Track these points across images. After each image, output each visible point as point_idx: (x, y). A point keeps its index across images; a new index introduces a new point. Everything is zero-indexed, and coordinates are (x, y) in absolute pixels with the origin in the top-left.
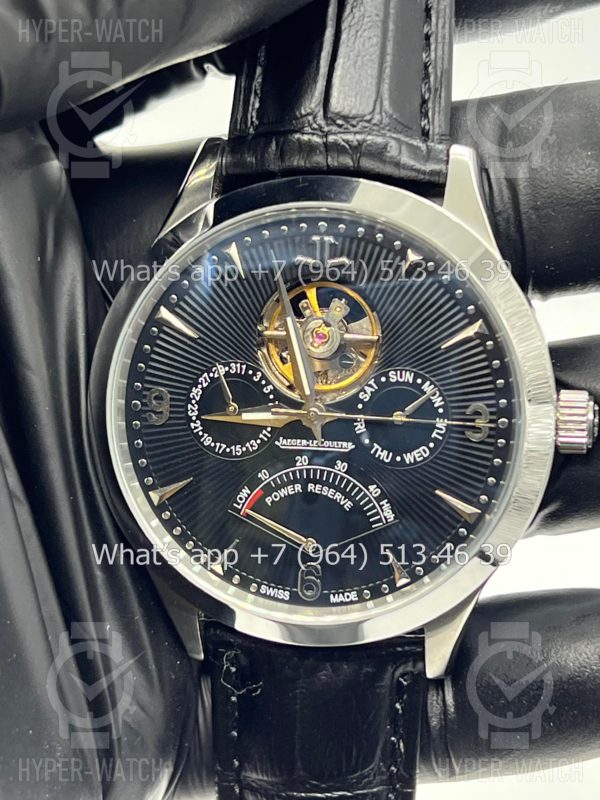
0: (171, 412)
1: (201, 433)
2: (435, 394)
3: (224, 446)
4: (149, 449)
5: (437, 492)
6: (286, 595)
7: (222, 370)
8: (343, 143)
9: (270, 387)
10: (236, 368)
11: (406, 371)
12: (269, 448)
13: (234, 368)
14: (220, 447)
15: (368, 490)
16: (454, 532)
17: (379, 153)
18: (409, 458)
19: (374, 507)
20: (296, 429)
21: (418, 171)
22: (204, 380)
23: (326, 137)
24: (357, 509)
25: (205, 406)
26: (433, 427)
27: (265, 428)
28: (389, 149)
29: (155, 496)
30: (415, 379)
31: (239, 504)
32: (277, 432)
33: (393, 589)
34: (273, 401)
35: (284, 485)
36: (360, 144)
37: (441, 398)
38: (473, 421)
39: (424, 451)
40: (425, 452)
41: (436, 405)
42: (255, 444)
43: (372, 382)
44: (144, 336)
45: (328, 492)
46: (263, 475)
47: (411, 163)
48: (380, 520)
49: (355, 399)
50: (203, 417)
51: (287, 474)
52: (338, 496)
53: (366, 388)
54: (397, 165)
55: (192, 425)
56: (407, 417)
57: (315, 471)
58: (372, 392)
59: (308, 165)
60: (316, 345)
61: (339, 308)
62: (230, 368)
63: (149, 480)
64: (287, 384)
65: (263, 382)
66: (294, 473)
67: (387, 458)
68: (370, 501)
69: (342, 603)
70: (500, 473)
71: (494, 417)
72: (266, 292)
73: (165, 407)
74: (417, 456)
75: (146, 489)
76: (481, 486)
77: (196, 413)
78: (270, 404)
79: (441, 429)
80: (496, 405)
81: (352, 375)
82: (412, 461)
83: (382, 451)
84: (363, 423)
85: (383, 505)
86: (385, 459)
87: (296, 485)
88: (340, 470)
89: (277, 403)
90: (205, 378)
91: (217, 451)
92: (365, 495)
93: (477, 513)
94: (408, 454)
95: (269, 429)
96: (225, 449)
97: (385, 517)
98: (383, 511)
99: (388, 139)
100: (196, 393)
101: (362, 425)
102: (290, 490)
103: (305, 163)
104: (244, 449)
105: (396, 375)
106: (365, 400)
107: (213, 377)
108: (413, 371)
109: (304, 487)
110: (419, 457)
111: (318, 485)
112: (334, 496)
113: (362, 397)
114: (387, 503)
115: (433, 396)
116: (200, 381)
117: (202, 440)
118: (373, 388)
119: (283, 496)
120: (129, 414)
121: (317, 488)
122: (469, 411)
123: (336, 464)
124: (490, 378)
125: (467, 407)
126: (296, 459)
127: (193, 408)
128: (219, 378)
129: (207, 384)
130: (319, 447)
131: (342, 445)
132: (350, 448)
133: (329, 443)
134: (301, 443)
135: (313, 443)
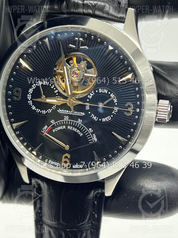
0: (22, 97)
1: (32, 105)
3: (40, 110)
4: (13, 109)
5: (113, 133)
8: (89, 4)
9: (57, 91)
11: (105, 89)
12: (55, 112)
14: (38, 110)
15: (89, 130)
16: (117, 147)
17: (102, 9)
18: (104, 120)
19: (90, 136)
23: (84, 1)
24: (84, 136)
25: (33, 96)
26: (113, 110)
27: (54, 105)
28: (105, 7)
29: (15, 125)
30: (108, 92)
31: (43, 131)
32: (58, 107)
34: (57, 96)
35: (59, 126)
36: (95, 5)
37: (116, 100)
38: (127, 109)
39: (109, 118)
40: (110, 119)
41: (115, 102)
42: (50, 110)
43: (93, 92)
44: (14, 69)
45: (75, 129)
46: (52, 122)
47: (114, 13)
48: (92, 141)
49: (86, 97)
50: (33, 99)
51: (61, 122)
52: (78, 131)
53: (91, 94)
54: (108, 13)
55: (29, 102)
56: (104, 105)
57: (71, 122)
58: (92, 96)
59: (77, 12)
60: (74, 77)
61: (83, 64)
63: (12, 120)
64: (64, 90)
65: (55, 89)
66: (63, 122)
67: (96, 119)
68: (89, 134)
69: (77, 169)
70: (135, 128)
71: (135, 108)
72: (58, 57)
73: (20, 95)
74: (107, 119)
75: (11, 123)
76: (128, 132)
77: (31, 98)
79: (116, 111)
80: (136, 104)
81: (86, 88)
82: (105, 121)
83: (94, 117)
84: (89, 106)
85: (93, 136)
86: (95, 120)
87: (64, 126)
88: (79, 122)
89: (59, 96)
90: (34, 86)
91: (37, 112)
92: (87, 132)
93: (126, 141)
94: (104, 119)
95: (56, 106)
96: (40, 111)
97: (94, 140)
98: (93, 138)
99: (106, 4)
100: (31, 91)
101: (88, 107)
102: (61, 128)
103: (75, 11)
104: (46, 112)
105: (101, 90)
106: (90, 98)
107: (37, 85)
108: (107, 89)
109: (67, 127)
110: (107, 120)
111: (71, 127)
112: (77, 131)
113: (89, 97)
114: (95, 135)
115: (114, 99)
116: (32, 86)
117: (32, 107)
118: (93, 94)
119: (59, 129)
120: (7, 96)
121: (71, 128)
122: (127, 105)
123: (78, 120)
124: (134, 94)
125: (126, 103)
126: (64, 117)
127: (29, 96)
128: (39, 86)
129: (35, 88)
130: (72, 113)
131: (81, 113)
132: (83, 115)
133: (76, 112)
134: (66, 111)
135: (70, 112)
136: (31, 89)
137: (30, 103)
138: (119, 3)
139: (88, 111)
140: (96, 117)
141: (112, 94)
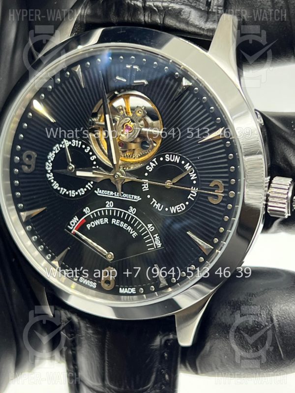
0: (36, 166)
1: (52, 181)
2: (192, 171)
3: (65, 190)
4: (23, 187)
5: (189, 233)
6: (94, 285)
7: (67, 144)
8: (155, 8)
9: (94, 157)
10: (76, 143)
11: (176, 155)
12: (90, 194)
13: (74, 143)
14: (63, 190)
15: (147, 227)
16: (196, 258)
18: (173, 210)
19: (150, 238)
20: (107, 184)
21: (200, 28)
22: (56, 148)
24: (140, 238)
26: (189, 192)
27: (90, 181)
29: (24, 215)
30: (180, 161)
31: (71, 226)
32: (96, 185)
33: (157, 289)
34: (95, 165)
35: (98, 218)
36: (165, 9)
37: (195, 175)
38: (213, 191)
39: (182, 206)
40: (183, 208)
41: (192, 178)
42: (83, 191)
43: (154, 160)
44: (24, 118)
45: (124, 225)
46: (86, 210)
48: (152, 246)
50: (55, 171)
51: (100, 211)
52: (129, 228)
53: (151, 163)
54: (187, 23)
55: (48, 175)
56: (174, 184)
57: (117, 211)
58: (154, 166)
59: (133, 20)
61: (140, 112)
62: (72, 143)
63: (21, 206)
65: (91, 153)
66: (104, 211)
67: (160, 208)
68: (148, 234)
69: (126, 294)
70: (227, 225)
71: (227, 190)
72: (96, 98)
73: (33, 162)
74: (178, 209)
75: (19, 211)
76: (215, 232)
77: (51, 168)
78: (94, 167)
79: (194, 194)
80: (229, 182)
82: (175, 212)
83: (157, 204)
84: (147, 185)
85: (155, 237)
86: (158, 209)
87: (105, 219)
88: (131, 213)
89: (97, 167)
91: (61, 192)
92: (145, 230)
93: (211, 248)
94: (173, 207)
95: (92, 183)
96: (66, 192)
97: (156, 245)
98: (155, 241)
99: (183, 7)
100: (51, 156)
101: (146, 186)
102: (101, 221)
103: (131, 19)
104: (77, 193)
106: (150, 171)
107: (62, 147)
108: (180, 156)
109: (110, 221)
110: (179, 210)
111: (118, 220)
112: (127, 228)
113: (148, 169)
114: (158, 236)
116: (54, 149)
117: (53, 185)
118: (155, 163)
119: (97, 224)
120: (12, 165)
121: (117, 222)
122: (212, 185)
123: (129, 209)
124: (226, 165)
125: (211, 182)
126: (107, 202)
127: (49, 165)
128: (65, 148)
129: (58, 151)
131: (134, 197)
132: (138, 200)
133: (126, 195)
134: (110, 193)
135: (116, 194)
137: (50, 176)
138: (208, 4)
139: (147, 193)
140: (159, 205)
141: (188, 164)
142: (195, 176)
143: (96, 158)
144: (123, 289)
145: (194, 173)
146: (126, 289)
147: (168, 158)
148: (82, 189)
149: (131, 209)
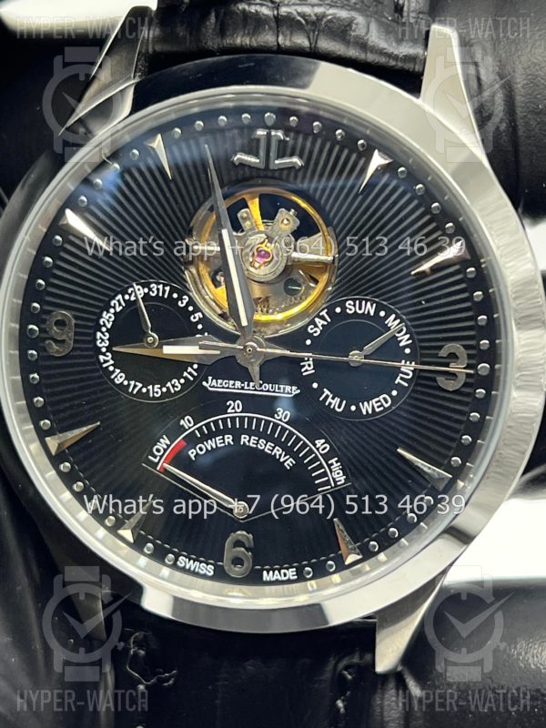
0: (75, 341)
1: (111, 368)
2: (402, 330)
3: (140, 385)
4: (48, 386)
5: (399, 450)
6: (210, 570)
7: (140, 292)
8: (299, 18)
9: (199, 315)
10: (158, 289)
11: (367, 301)
12: (194, 388)
13: (155, 290)
14: (135, 386)
15: (315, 445)
17: (341, 31)
18: (366, 408)
19: (321, 466)
20: (228, 367)
21: (390, 56)
22: (118, 303)
23: (278, 9)
24: (300, 467)
25: (117, 335)
26: (398, 370)
27: (192, 364)
28: (354, 26)
29: (53, 443)
30: (377, 312)
31: (155, 457)
32: (206, 371)
33: (341, 566)
34: (201, 332)
35: (211, 435)
36: (320, 18)
37: (408, 336)
38: (447, 365)
39: (385, 399)
40: (387, 402)
41: (401, 344)
42: (177, 384)
43: (324, 313)
44: (45, 246)
45: (265, 446)
46: (187, 422)
47: (383, 44)
48: (327, 483)
49: (303, 333)
50: (114, 349)
51: (216, 422)
52: (278, 451)
53: (317, 320)
54: (364, 46)
55: (102, 358)
56: (366, 357)
57: (250, 419)
58: (323, 326)
59: (255, 44)
60: (257, 265)
61: (286, 220)
62: (150, 289)
63: (45, 423)
64: (220, 312)
65: (191, 308)
66: (224, 420)
67: (339, 407)
68: (316, 459)
69: (277, 582)
70: (478, 430)
71: (473, 362)
72: (198, 198)
73: (69, 335)
74: (376, 405)
75: (42, 434)
76: (454, 445)
77: (107, 343)
78: (198, 336)
79: (408, 374)
80: (477, 347)
81: (299, 303)
82: (370, 412)
83: (333, 398)
84: (311, 363)
85: (332, 464)
86: (336, 408)
87: (226, 436)
88: (280, 420)
89: (206, 334)
90: (119, 301)
91: (130, 390)
92: (311, 452)
93: (447, 477)
94: (366, 403)
95: (195, 366)
96: (141, 389)
97: (334, 479)
98: (331, 472)
99: (354, 14)
100: (107, 319)
101: (309, 365)
102: (218, 442)
103: (250, 41)
104: (164, 390)
105: (354, 306)
106: (315, 335)
107: (129, 300)
108: (375, 302)
109: (236, 439)
110: (378, 407)
111: (253, 437)
112: (272, 451)
113: (311, 332)
114: (337, 462)
115: (399, 333)
116: (112, 305)
117: (112, 377)
118: (326, 320)
119: (210, 449)
120: (24, 341)
121: (252, 441)
122: (443, 353)
123: (277, 413)
124: (470, 314)
125: (440, 348)
126: (228, 404)
127: (103, 337)
128: (136, 301)
129: (121, 308)
130: (256, 390)
131: (284, 389)
132: (294, 393)
133: (268, 386)
134: (234, 385)
135: (248, 385)
136: (108, 312)
138: (399, 9)
139: (311, 378)
141: (393, 316)
142: (408, 340)
143: (201, 316)
144: (271, 572)
145: (405, 334)
146: (276, 572)
147: (352, 308)
148: (174, 381)
149: (280, 413)
